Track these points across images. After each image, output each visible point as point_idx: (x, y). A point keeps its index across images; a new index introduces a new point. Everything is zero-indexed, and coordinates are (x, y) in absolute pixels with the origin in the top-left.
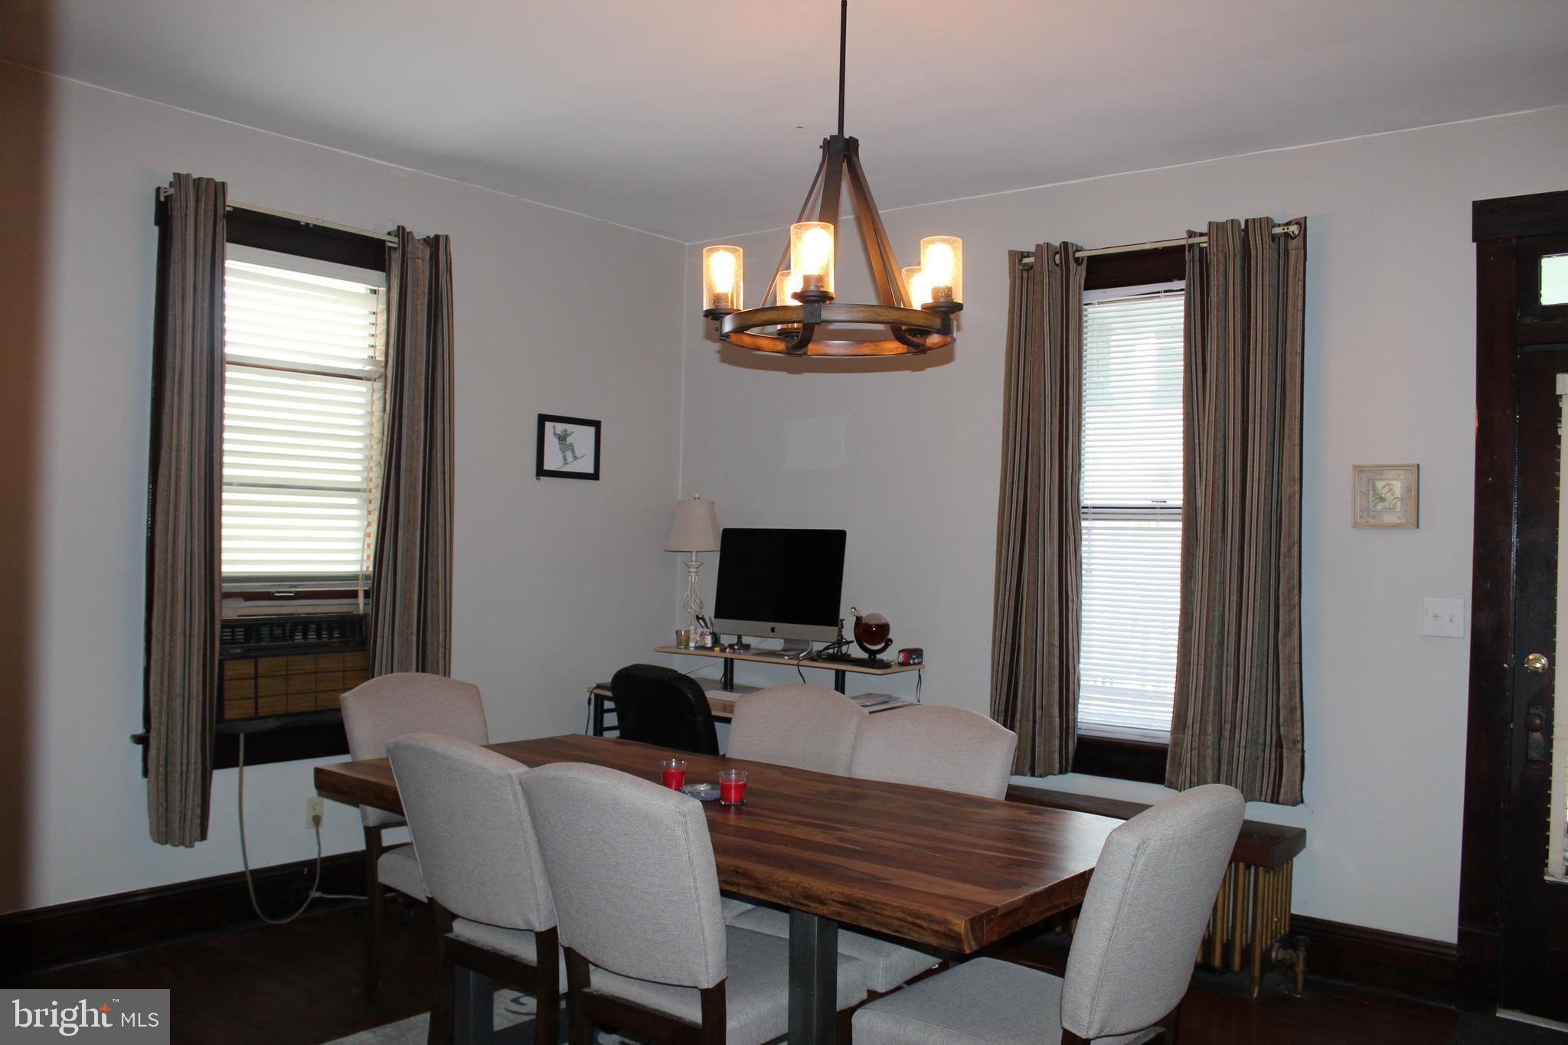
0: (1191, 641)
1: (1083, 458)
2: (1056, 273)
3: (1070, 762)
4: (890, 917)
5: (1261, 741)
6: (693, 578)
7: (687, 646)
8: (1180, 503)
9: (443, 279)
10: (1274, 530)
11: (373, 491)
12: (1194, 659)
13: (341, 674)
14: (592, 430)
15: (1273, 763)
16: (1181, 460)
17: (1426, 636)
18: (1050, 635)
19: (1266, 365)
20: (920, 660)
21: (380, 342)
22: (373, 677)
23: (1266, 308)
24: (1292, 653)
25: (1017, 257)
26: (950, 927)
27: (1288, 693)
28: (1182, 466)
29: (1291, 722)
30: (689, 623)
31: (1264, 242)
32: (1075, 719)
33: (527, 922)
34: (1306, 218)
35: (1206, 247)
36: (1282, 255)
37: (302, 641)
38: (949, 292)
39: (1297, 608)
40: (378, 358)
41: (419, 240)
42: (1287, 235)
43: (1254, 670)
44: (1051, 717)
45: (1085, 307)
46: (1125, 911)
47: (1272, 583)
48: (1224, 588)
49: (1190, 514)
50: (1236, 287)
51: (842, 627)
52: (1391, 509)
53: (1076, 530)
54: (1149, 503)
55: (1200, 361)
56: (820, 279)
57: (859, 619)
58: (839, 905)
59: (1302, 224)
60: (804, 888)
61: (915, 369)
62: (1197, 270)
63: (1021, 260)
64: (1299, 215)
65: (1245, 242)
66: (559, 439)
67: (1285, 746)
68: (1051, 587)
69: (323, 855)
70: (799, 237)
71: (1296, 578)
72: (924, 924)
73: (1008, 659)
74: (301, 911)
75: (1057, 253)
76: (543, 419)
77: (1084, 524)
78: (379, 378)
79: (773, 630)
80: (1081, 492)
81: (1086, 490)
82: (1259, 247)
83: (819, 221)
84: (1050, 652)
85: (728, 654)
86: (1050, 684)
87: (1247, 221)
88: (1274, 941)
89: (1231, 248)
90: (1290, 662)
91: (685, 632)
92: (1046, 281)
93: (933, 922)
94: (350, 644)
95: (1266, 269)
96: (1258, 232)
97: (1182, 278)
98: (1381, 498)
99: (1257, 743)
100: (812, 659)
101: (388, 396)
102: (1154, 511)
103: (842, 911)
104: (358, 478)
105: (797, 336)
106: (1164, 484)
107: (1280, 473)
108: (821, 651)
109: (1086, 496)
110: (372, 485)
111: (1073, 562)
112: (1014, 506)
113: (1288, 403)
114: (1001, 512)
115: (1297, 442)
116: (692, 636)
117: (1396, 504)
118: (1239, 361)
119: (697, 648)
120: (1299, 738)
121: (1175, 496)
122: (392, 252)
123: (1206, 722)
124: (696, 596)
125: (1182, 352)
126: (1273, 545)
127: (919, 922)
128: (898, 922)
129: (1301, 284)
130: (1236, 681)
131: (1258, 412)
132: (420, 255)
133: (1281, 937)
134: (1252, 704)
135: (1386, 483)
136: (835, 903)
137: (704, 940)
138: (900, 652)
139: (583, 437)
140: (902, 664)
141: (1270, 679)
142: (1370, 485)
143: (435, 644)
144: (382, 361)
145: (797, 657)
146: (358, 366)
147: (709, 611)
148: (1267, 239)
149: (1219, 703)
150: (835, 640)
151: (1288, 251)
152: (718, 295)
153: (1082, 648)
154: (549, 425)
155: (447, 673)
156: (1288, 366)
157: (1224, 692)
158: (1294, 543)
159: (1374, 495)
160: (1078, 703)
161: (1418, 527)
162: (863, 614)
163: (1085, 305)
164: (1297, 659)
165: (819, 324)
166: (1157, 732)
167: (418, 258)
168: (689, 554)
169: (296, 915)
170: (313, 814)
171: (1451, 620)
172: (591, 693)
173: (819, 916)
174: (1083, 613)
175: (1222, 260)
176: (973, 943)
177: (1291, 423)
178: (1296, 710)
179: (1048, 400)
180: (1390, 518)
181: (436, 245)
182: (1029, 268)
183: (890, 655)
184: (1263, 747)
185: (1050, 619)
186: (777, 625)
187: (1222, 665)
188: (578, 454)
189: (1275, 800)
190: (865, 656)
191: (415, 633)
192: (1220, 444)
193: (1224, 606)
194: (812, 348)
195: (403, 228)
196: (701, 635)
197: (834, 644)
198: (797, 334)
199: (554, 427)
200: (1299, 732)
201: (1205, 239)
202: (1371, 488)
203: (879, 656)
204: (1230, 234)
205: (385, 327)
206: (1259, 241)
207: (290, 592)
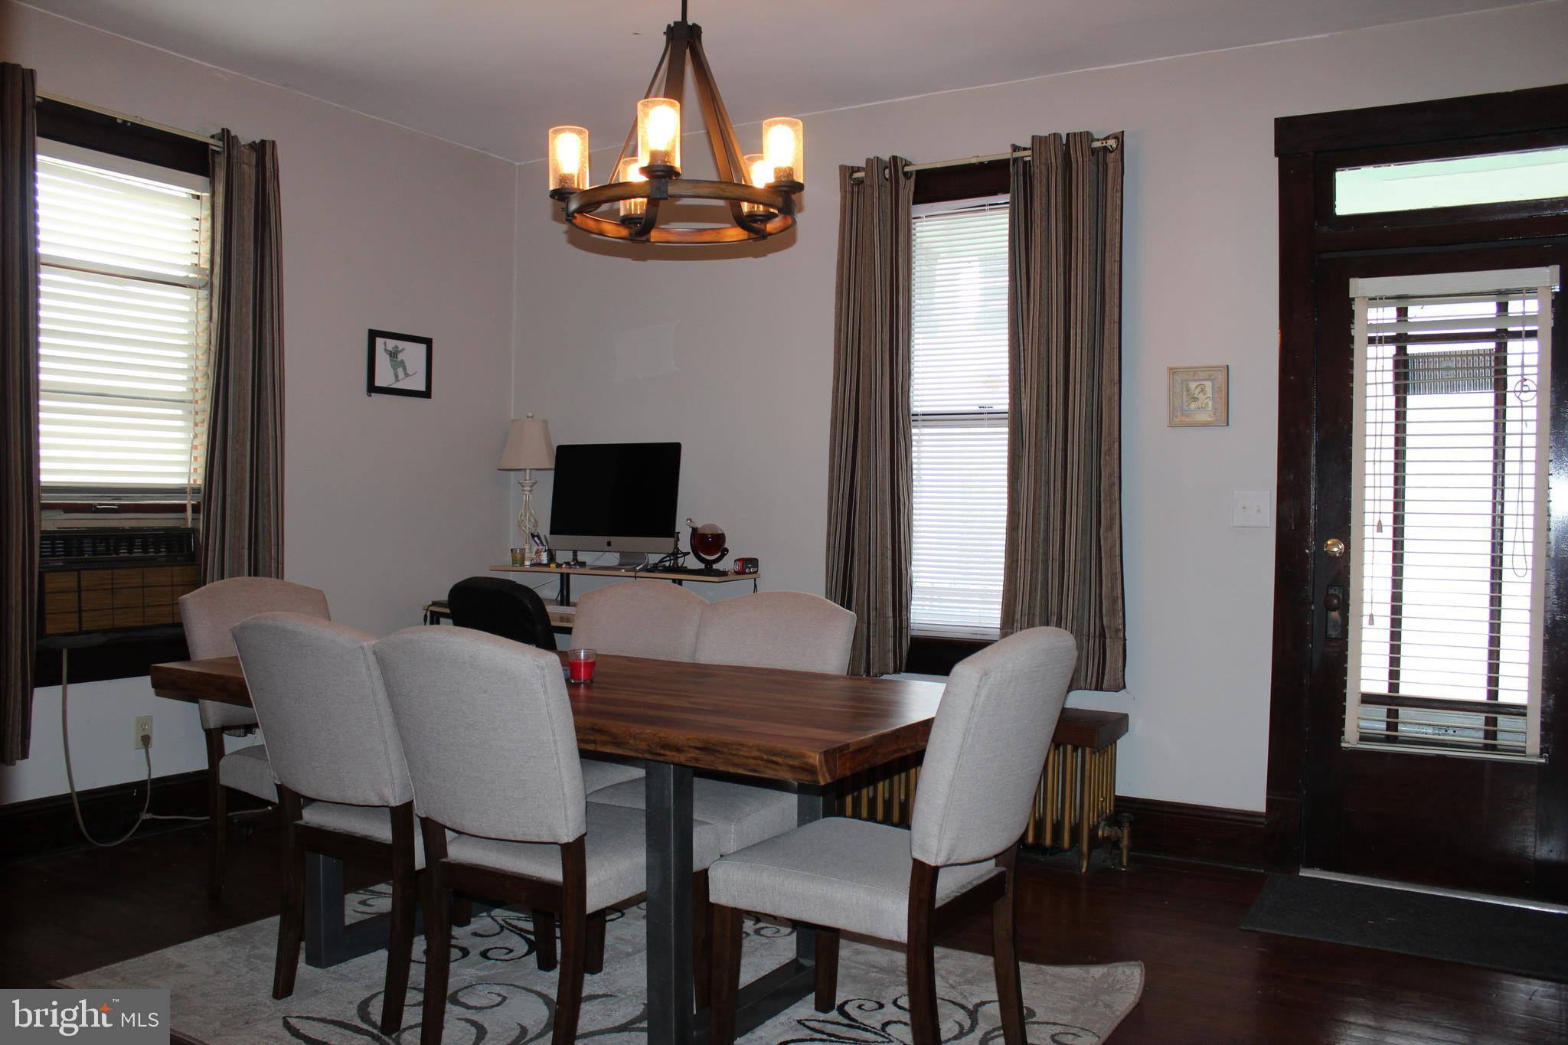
0: (1018, 539)
1: (912, 366)
2: (886, 187)
3: (904, 661)
4: (747, 757)
5: (1085, 631)
6: (527, 497)
7: (522, 564)
8: (1006, 408)
9: (270, 187)
10: (1095, 431)
11: (199, 402)
12: (1021, 555)
13: (170, 588)
14: (423, 347)
15: (1097, 652)
16: (1007, 366)
17: (1236, 527)
18: (883, 536)
19: (1086, 273)
20: (756, 569)
21: (205, 249)
22: (205, 584)
23: (1087, 217)
24: (1113, 547)
25: (847, 172)
26: (805, 760)
27: (1110, 585)
28: (1007, 372)
29: (1113, 612)
30: (524, 542)
31: (1084, 154)
32: (908, 620)
33: (382, 797)
34: (1123, 132)
35: (1029, 161)
36: (1101, 169)
37: (127, 555)
38: (790, 172)
39: (1118, 502)
40: (202, 266)
41: (244, 145)
42: (1105, 148)
43: (1078, 563)
44: (885, 616)
45: (914, 221)
46: (969, 741)
47: (1094, 480)
48: (1049, 489)
49: (1016, 418)
50: (1058, 198)
51: (678, 540)
52: (1202, 408)
53: (906, 436)
54: (976, 409)
55: (1024, 271)
56: (667, 154)
57: (694, 530)
58: (696, 751)
59: (1119, 137)
60: (660, 738)
61: (756, 255)
62: (1021, 183)
63: (851, 175)
64: (1116, 130)
65: (1067, 155)
66: (390, 356)
67: (1108, 636)
68: (883, 491)
69: (154, 776)
70: (646, 115)
71: (1117, 475)
72: (780, 760)
73: (842, 565)
74: (131, 833)
75: (886, 168)
76: (373, 335)
77: (914, 431)
78: (203, 287)
79: (609, 544)
80: (911, 400)
81: (915, 398)
82: (1080, 160)
83: (665, 97)
84: (883, 554)
85: (565, 569)
86: (883, 584)
87: (1068, 135)
88: (1100, 819)
89: (1053, 161)
90: (1111, 556)
91: (521, 550)
92: (876, 194)
93: (788, 757)
94: (179, 559)
95: (1087, 181)
96: (1078, 146)
97: (1006, 191)
98: (1194, 398)
99: (1082, 635)
100: (648, 571)
101: (215, 304)
102: (981, 416)
103: (698, 756)
104: (182, 389)
105: (640, 223)
106: (991, 390)
107: (1100, 376)
108: (657, 564)
109: (915, 404)
110: (199, 396)
111: (904, 467)
112: (846, 415)
113: (1107, 308)
114: (833, 421)
115: (1116, 345)
116: (527, 555)
117: (1207, 403)
118: (1061, 269)
119: (532, 565)
120: (1121, 627)
121: (1001, 401)
122: (216, 155)
123: (1034, 615)
124: (531, 514)
125: (1007, 268)
126: (1095, 445)
127: (774, 759)
128: (753, 761)
129: (1119, 195)
130: (1061, 576)
131: (1079, 318)
132: (246, 161)
133: (1106, 816)
134: (1077, 596)
135: (1198, 383)
136: (692, 750)
137: (564, 794)
138: (735, 561)
139: (414, 354)
140: (737, 573)
141: (1093, 573)
142: (1184, 386)
143: (267, 558)
144: (206, 269)
145: (634, 570)
146: (182, 274)
147: (545, 529)
148: (1087, 152)
149: (1045, 598)
150: (671, 551)
151: (1107, 165)
152: (565, 175)
153: (914, 551)
154: (379, 341)
155: (279, 574)
156: (1107, 274)
157: (1050, 585)
158: (1114, 442)
159: (1188, 395)
160: (911, 604)
161: (1228, 425)
162: (699, 524)
163: (914, 218)
164: (1118, 552)
165: (666, 199)
166: (986, 629)
167: (244, 163)
168: (523, 472)
169: (125, 838)
170: (143, 733)
171: (1258, 511)
172: (427, 610)
173: (675, 764)
174: (914, 517)
175: (1044, 172)
176: (827, 776)
177: (1110, 327)
178: (1118, 601)
179: (879, 309)
180: (1204, 417)
181: (263, 151)
182: (859, 182)
183: (727, 564)
184: (1087, 638)
185: (883, 524)
186: (613, 539)
187: (1047, 561)
188: (409, 372)
189: (1099, 687)
190: (702, 566)
191: (246, 546)
192: (1043, 349)
193: (1049, 503)
194: (654, 235)
195: (228, 131)
196: (536, 553)
197: (669, 555)
198: (639, 221)
199: (385, 343)
200: (1121, 621)
201: (1029, 153)
202: (1184, 389)
203: (715, 566)
204: (1052, 147)
205: (209, 233)
206: (1079, 154)
207: (113, 505)
